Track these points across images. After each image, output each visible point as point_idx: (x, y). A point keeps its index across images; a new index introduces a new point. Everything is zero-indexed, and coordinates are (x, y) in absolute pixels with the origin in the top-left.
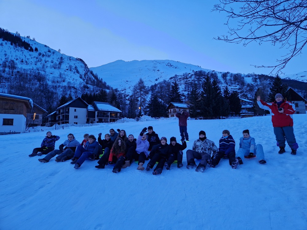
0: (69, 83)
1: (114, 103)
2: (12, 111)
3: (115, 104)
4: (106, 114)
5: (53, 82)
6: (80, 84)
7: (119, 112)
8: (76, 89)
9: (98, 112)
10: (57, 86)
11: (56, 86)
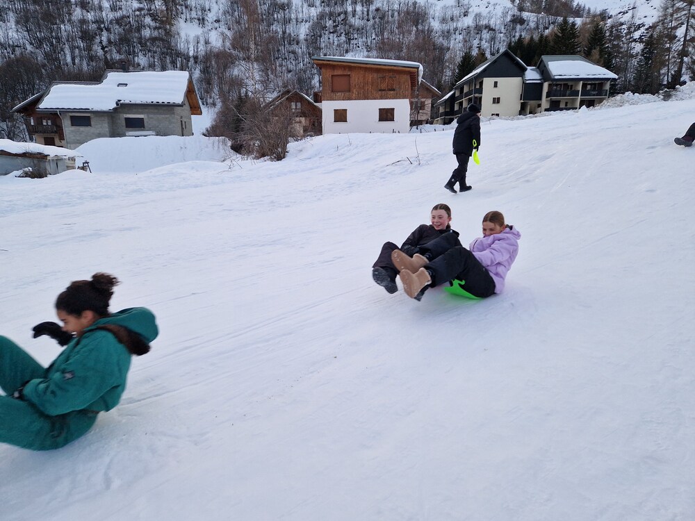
0: (478, 16)
1: (596, 53)
2: (392, 92)
3: (598, 57)
4: (572, 86)
5: (444, 20)
6: (505, 14)
7: (608, 79)
8: (494, 30)
9: (549, 85)
10: (452, 31)
11: (448, 32)
